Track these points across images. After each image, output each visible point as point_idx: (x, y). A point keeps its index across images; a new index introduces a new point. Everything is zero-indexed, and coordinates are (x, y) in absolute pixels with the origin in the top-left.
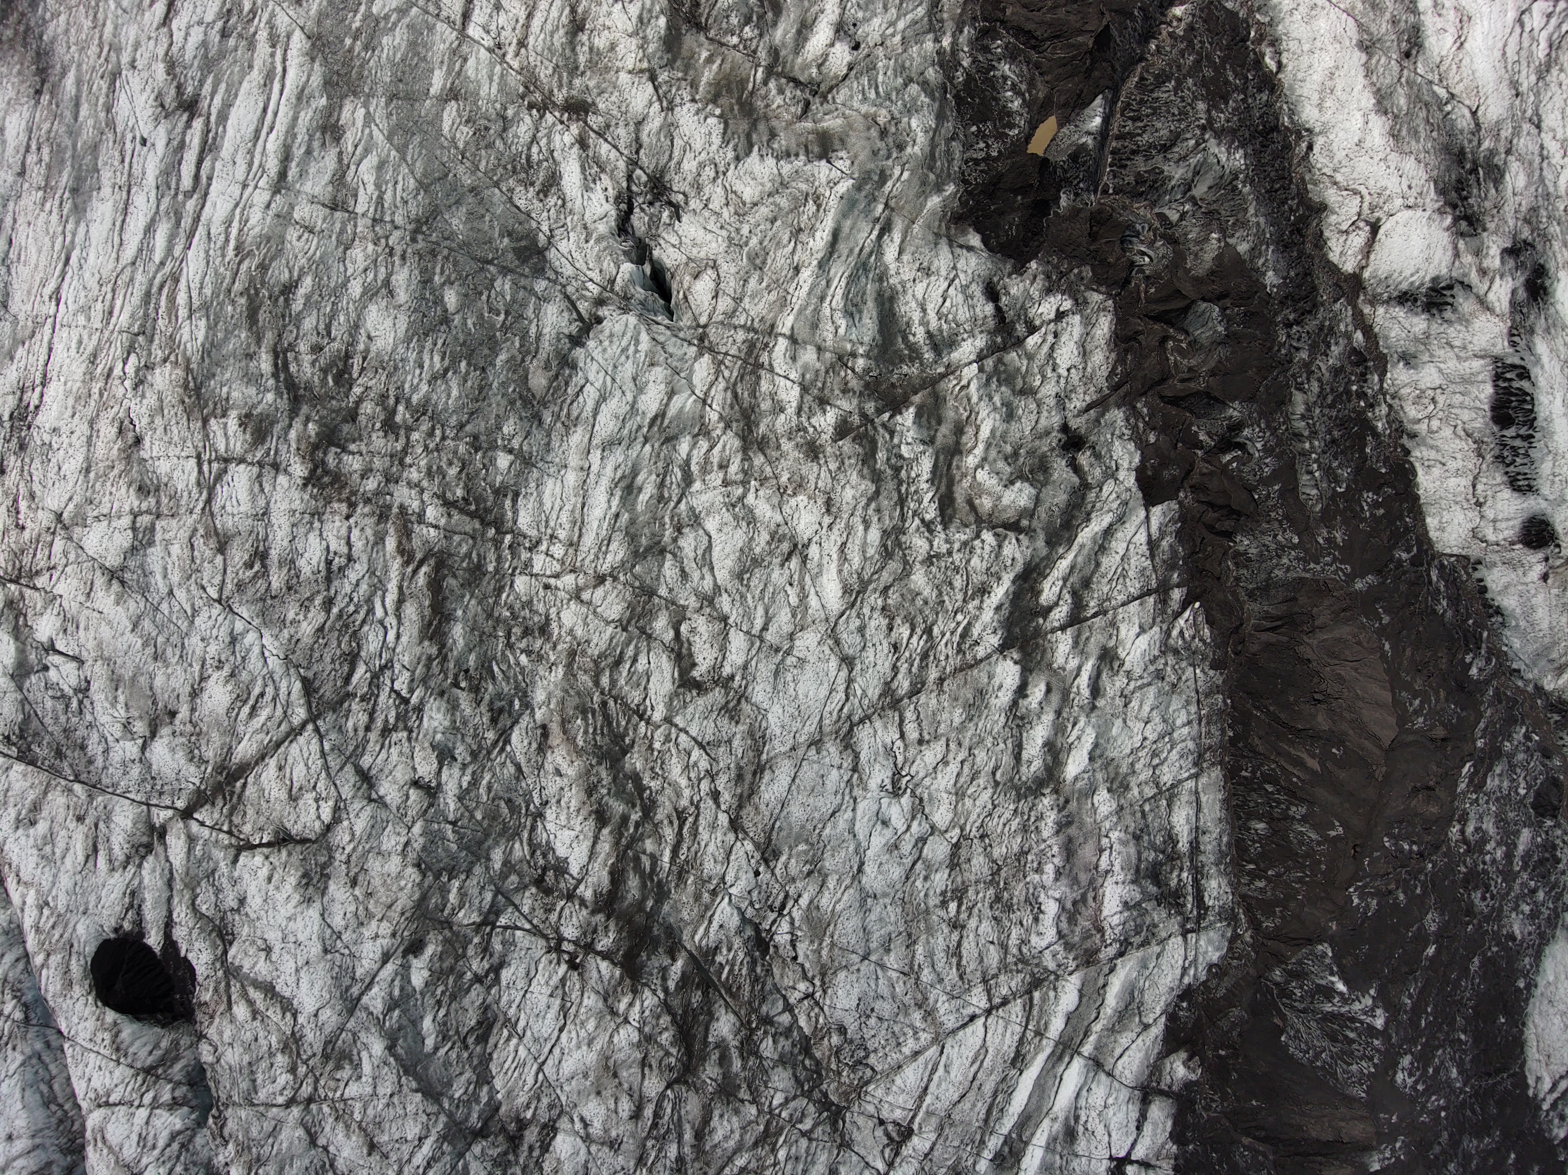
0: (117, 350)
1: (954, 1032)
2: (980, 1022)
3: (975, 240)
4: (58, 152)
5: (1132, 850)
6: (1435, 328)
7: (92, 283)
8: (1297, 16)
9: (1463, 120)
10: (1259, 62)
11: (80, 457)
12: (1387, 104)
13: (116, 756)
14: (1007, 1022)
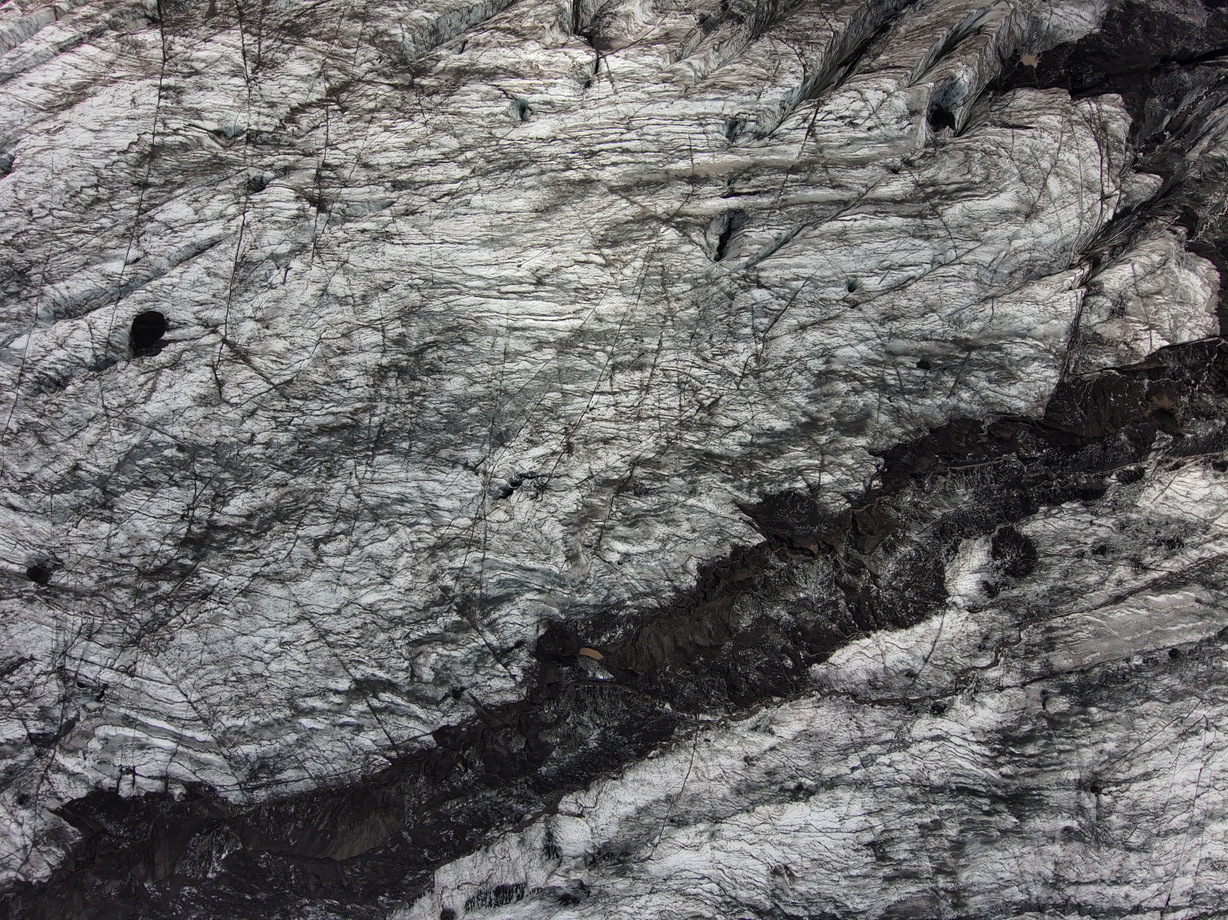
0: (424, 274)
1: (179, 688)
2: (185, 699)
3: (542, 632)
4: (509, 228)
5: (272, 754)
6: (537, 852)
7: (452, 257)
8: (676, 763)
9: (645, 853)
10: (651, 748)
11: (374, 267)
12: (644, 813)
13: (245, 306)
14: (186, 711)
